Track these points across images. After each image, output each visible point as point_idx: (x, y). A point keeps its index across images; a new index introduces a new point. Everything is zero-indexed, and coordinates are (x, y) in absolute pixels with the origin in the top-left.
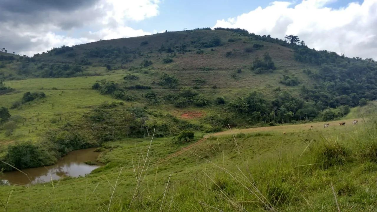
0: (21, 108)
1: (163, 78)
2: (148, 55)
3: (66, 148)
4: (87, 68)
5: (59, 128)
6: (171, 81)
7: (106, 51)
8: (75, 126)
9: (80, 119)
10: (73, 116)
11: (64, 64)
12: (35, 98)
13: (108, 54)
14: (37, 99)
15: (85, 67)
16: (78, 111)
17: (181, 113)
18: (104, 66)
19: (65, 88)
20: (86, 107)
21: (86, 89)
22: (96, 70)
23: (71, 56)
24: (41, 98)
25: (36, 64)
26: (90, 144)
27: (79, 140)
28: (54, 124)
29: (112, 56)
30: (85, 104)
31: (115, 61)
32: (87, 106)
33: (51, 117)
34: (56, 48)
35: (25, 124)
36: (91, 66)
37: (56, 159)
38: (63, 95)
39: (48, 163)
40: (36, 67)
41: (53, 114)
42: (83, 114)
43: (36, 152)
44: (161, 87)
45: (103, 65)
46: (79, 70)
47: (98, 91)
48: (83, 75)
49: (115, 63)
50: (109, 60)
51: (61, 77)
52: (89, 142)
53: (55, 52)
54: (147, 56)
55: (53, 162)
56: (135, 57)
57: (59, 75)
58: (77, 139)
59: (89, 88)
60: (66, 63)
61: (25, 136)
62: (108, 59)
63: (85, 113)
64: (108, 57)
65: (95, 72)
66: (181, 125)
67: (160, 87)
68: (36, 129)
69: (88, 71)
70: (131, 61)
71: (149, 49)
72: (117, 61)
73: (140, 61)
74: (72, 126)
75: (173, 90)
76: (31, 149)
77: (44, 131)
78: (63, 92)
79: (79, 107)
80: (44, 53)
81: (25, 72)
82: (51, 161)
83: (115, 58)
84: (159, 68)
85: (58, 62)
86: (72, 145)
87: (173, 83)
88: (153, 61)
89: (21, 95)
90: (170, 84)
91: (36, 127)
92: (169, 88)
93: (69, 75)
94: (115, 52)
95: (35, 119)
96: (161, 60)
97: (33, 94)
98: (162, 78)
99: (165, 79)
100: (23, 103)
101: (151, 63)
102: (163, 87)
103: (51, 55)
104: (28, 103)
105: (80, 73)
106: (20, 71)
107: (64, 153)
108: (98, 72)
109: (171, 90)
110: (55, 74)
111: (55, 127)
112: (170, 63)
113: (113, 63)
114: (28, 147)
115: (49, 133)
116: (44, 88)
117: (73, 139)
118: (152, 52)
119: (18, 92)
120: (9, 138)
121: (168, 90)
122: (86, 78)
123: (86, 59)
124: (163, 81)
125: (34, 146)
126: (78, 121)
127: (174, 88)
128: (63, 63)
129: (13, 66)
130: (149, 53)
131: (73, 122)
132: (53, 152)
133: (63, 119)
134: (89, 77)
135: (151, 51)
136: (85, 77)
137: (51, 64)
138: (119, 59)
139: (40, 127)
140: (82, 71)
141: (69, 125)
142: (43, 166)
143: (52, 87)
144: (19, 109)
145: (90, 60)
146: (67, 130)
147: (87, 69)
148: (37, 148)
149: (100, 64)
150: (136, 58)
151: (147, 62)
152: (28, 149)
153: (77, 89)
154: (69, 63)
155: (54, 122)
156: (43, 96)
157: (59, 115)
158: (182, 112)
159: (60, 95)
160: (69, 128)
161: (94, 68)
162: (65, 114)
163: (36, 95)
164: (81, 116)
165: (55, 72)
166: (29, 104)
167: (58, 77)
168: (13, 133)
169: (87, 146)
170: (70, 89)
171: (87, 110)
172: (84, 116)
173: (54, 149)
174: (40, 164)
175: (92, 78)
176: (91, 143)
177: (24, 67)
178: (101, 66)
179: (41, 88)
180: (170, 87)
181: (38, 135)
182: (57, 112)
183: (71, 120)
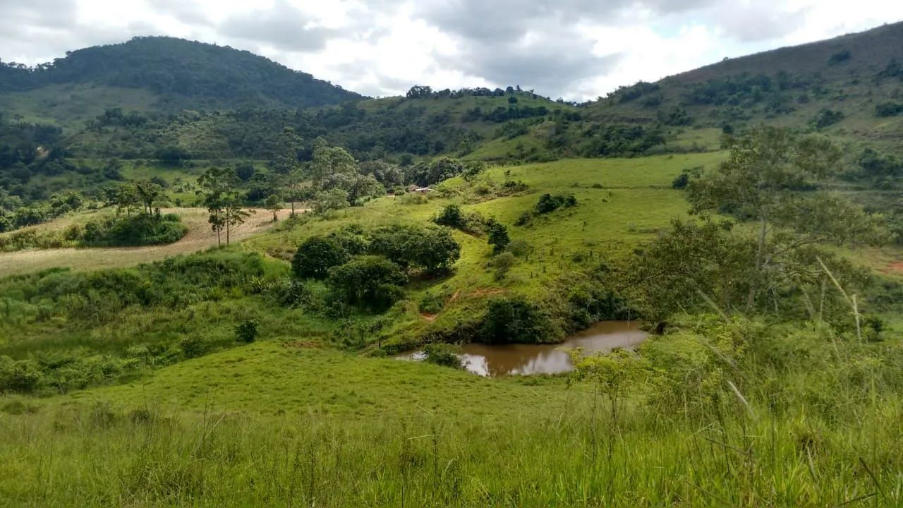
0: (532, 225)
1: (858, 161)
2: (841, 92)
3: (588, 315)
4: (680, 132)
5: (584, 272)
6: (882, 168)
7: (732, 88)
8: (615, 270)
9: (628, 258)
10: (616, 248)
11: (634, 125)
12: (558, 206)
13: (735, 96)
14: (559, 208)
15: (674, 130)
16: (629, 238)
17: (892, 259)
18: (719, 127)
19: (617, 185)
20: (647, 232)
21: (660, 188)
22: (698, 138)
23: (652, 104)
24: (567, 206)
25: (580, 127)
26: (638, 313)
27: (617, 301)
28: (577, 265)
29: (745, 99)
30: (645, 224)
31: (747, 113)
32: (651, 228)
33: (574, 250)
34: (624, 88)
35: (529, 259)
36: (690, 128)
37: (563, 334)
38: (609, 200)
39: (549, 338)
40: (579, 131)
41: (581, 242)
42: (635, 247)
43: (531, 316)
44: (850, 185)
45: (717, 125)
46: (660, 140)
47: (683, 192)
48: (666, 151)
49: (747, 119)
50: (734, 112)
51: (621, 156)
52: (636, 307)
53: (620, 96)
54: (838, 95)
55: (556, 339)
56: (804, 100)
57: (618, 152)
58: (613, 299)
59: (665, 185)
60: (637, 120)
61: (522, 283)
62: (732, 109)
63: (640, 245)
64: (735, 102)
65: (695, 144)
66: (878, 291)
67: (845, 184)
68: (544, 272)
69: (680, 139)
70: (793, 110)
71: (852, 72)
72: (754, 112)
73: (814, 110)
74: (608, 271)
75: (883, 195)
76: (523, 310)
77: (556, 277)
78: (610, 194)
79: (632, 231)
80: (600, 98)
81: (559, 144)
82: (555, 335)
83: (749, 105)
84: (856, 132)
85: (622, 119)
86: (603, 309)
87: (888, 175)
88: (846, 110)
89: (535, 199)
90: (875, 179)
91: (544, 268)
92: (870, 189)
93: (636, 152)
94: (754, 88)
95: (548, 249)
96: (872, 107)
97: (556, 198)
98: (855, 162)
99: (865, 165)
100: (535, 215)
101: (839, 117)
102: (854, 185)
103: (611, 104)
104: (544, 215)
105: (661, 147)
106: (551, 142)
107: (582, 323)
108: (700, 143)
109: (876, 194)
110: (611, 149)
111: (577, 271)
112: (895, 115)
113: (742, 119)
114: (519, 306)
115: (563, 281)
116: (581, 183)
117: (605, 297)
118: (855, 83)
119: (534, 192)
120: (497, 284)
121: (870, 194)
122: (671, 157)
123: (682, 110)
124: (856, 168)
125: (529, 305)
126: (623, 260)
127: (887, 187)
128: (633, 121)
129: (541, 131)
130: (845, 85)
131: (612, 262)
132: (561, 320)
133: (596, 255)
134: (675, 156)
135: (853, 79)
136: (668, 156)
137: (608, 125)
138: (761, 106)
139: (551, 268)
140: (664, 142)
141: (603, 268)
142: (538, 344)
143: (594, 181)
144: (528, 227)
145: (691, 113)
146: (598, 278)
147: (679, 136)
148: (536, 308)
149: (713, 121)
150: (806, 102)
151: (829, 113)
152: (518, 310)
153: (641, 187)
154: (644, 120)
155: (578, 259)
156: (572, 202)
157: (590, 245)
158: (896, 256)
159: (604, 201)
160: (601, 274)
161: (696, 131)
162: (602, 245)
163: (561, 200)
164: (630, 251)
165: (611, 144)
166: (546, 218)
167: (615, 157)
168: (507, 274)
169: (630, 315)
170: (627, 188)
171: (645, 239)
172: (636, 252)
173: (566, 315)
174: (534, 338)
175: (681, 157)
176: (641, 309)
177: (558, 133)
178: (713, 125)
179: (573, 184)
180: (876, 186)
181: (544, 283)
182: (588, 240)
183: (610, 259)
